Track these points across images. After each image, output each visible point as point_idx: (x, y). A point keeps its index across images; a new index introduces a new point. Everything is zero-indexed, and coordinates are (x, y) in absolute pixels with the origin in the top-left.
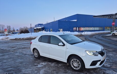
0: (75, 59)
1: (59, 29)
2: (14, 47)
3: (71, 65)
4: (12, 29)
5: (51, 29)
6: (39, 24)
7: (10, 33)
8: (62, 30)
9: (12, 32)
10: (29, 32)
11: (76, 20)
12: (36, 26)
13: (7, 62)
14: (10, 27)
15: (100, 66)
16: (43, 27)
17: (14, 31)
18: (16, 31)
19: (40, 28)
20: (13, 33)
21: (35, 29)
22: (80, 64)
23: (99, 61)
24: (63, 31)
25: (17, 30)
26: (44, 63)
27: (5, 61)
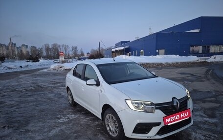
0: (110, 115)
1: (157, 51)
2: (58, 83)
3: (107, 126)
4: (79, 51)
5: (142, 51)
6: (122, 42)
7: (75, 58)
9: (78, 56)
10: (103, 57)
11: (197, 31)
12: (117, 45)
13: (25, 107)
15: (158, 137)
16: (127, 47)
17: (83, 55)
18: (86, 56)
19: (122, 48)
20: (80, 59)
21: (113, 52)
22: (117, 125)
23: (158, 124)
25: (88, 53)
26: (73, 116)
27: (23, 105)
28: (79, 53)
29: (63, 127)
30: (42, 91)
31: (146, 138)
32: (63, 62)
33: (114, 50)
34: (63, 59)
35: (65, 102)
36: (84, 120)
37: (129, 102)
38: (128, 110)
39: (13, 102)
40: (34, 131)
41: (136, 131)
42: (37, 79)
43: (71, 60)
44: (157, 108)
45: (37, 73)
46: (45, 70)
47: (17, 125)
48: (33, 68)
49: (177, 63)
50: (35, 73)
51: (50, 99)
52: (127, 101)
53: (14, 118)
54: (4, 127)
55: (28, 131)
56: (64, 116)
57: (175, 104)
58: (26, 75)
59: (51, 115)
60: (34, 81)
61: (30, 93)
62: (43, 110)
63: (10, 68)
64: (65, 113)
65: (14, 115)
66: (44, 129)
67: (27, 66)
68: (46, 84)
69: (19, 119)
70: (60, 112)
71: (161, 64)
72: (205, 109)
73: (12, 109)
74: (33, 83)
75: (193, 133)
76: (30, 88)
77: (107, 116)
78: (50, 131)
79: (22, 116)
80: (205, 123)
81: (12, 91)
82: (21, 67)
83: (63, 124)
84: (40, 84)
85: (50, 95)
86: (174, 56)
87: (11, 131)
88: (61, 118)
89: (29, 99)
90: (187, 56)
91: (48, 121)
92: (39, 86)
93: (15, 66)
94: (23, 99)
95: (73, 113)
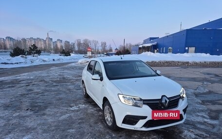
1: (187, 48)
3: (105, 116)
5: (170, 48)
6: (151, 39)
7: (103, 54)
8: (193, 49)
9: (106, 52)
10: (129, 53)
12: (145, 42)
14: (105, 44)
15: (144, 129)
16: (155, 43)
17: (111, 50)
18: (114, 51)
19: (149, 45)
20: (107, 55)
21: (140, 48)
22: (112, 116)
24: (196, 52)
25: (116, 49)
26: (84, 105)
27: (46, 94)
28: (107, 48)
29: (72, 114)
30: (66, 83)
31: (134, 129)
32: (91, 57)
33: (141, 46)
34: (90, 55)
35: (81, 93)
36: (91, 110)
37: (121, 96)
38: (119, 103)
39: (39, 91)
40: (49, 115)
41: (125, 122)
42: (64, 71)
43: (99, 55)
44: (144, 104)
45: (66, 66)
46: (73, 64)
47: (37, 109)
48: (64, 62)
49: (205, 62)
50: (64, 66)
51: (69, 90)
52: (119, 95)
53: (37, 103)
54: (28, 109)
55: (44, 114)
56: (76, 105)
57: (163, 101)
58: (57, 68)
59: (66, 103)
60: (61, 74)
61: (55, 84)
62: (60, 99)
63: (44, 61)
64: (78, 102)
65: (38, 101)
66: (57, 114)
67: (59, 60)
68: (71, 77)
69: (41, 104)
70: (74, 101)
71: (188, 63)
72: (211, 111)
73: (37, 96)
74: (60, 75)
75: (186, 131)
76: (56, 80)
77: (106, 107)
78: (61, 116)
79: (43, 102)
80: (204, 123)
81: (41, 81)
82: (54, 60)
83: (73, 111)
84: (65, 76)
85: (70, 87)
86: (204, 55)
87: (32, 113)
88: (73, 106)
89: (53, 88)
90: (219, 55)
91: (62, 108)
92: (64, 78)
93: (49, 59)
94: (47, 89)
95: (84, 103)
